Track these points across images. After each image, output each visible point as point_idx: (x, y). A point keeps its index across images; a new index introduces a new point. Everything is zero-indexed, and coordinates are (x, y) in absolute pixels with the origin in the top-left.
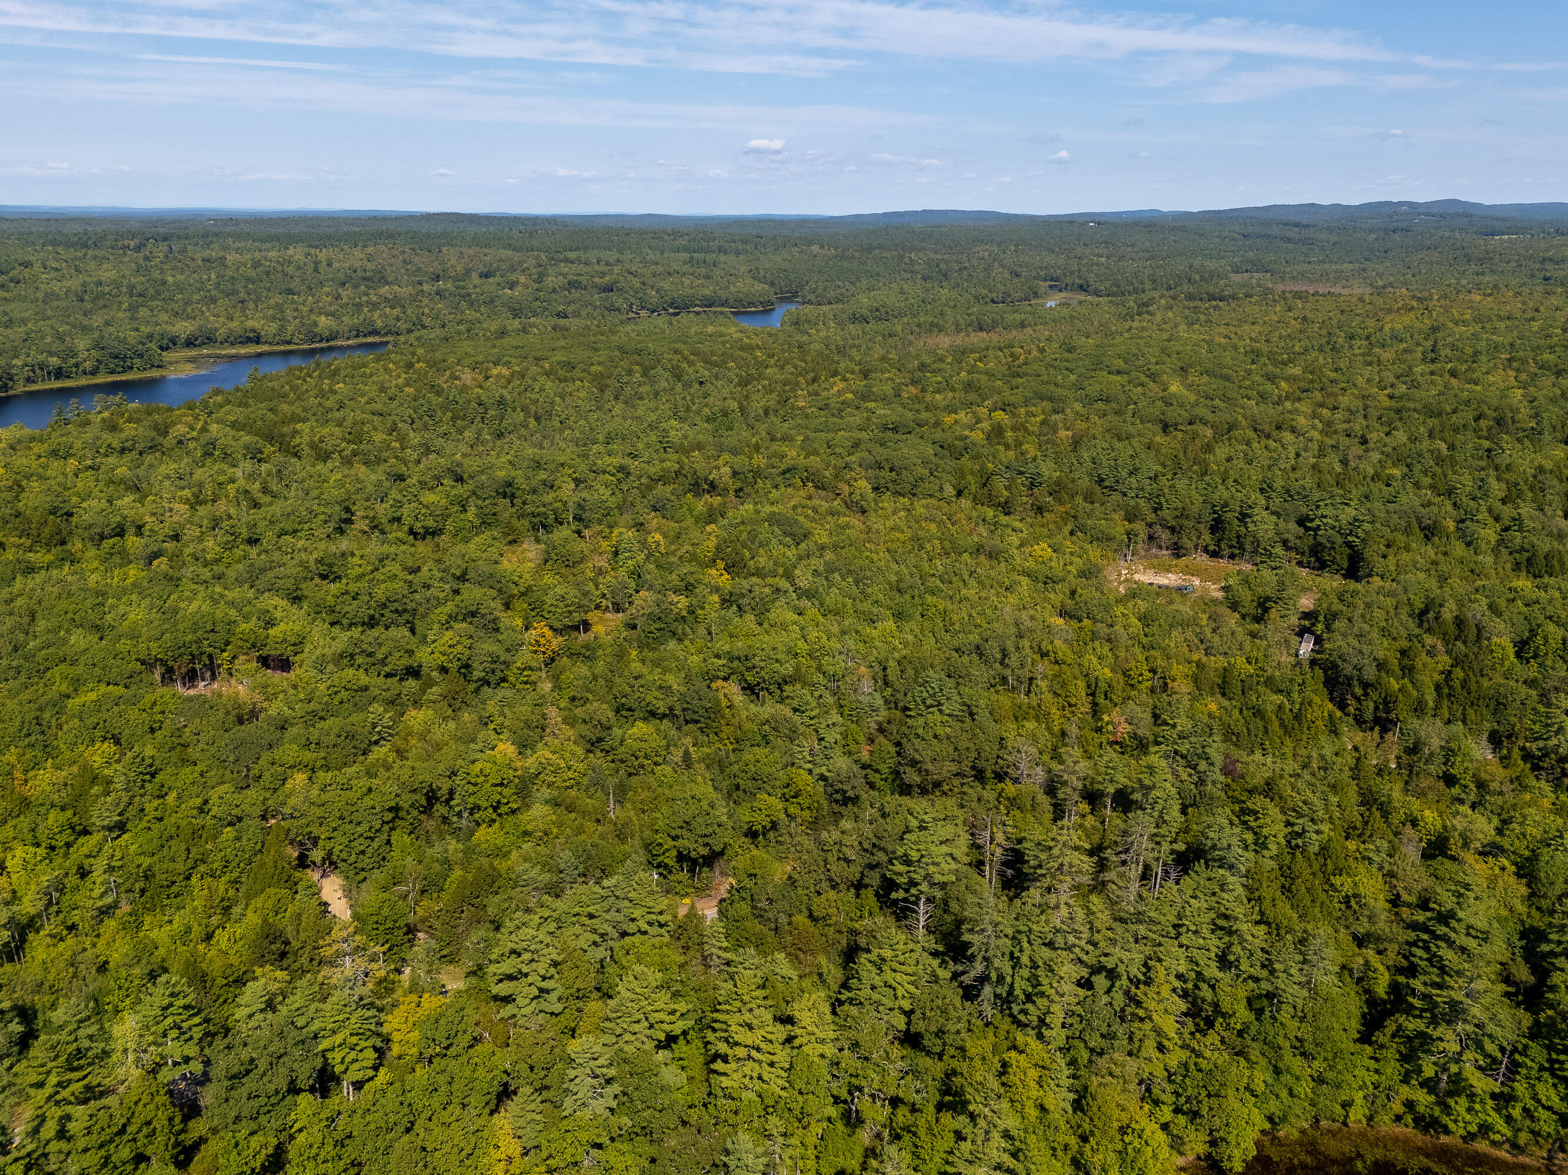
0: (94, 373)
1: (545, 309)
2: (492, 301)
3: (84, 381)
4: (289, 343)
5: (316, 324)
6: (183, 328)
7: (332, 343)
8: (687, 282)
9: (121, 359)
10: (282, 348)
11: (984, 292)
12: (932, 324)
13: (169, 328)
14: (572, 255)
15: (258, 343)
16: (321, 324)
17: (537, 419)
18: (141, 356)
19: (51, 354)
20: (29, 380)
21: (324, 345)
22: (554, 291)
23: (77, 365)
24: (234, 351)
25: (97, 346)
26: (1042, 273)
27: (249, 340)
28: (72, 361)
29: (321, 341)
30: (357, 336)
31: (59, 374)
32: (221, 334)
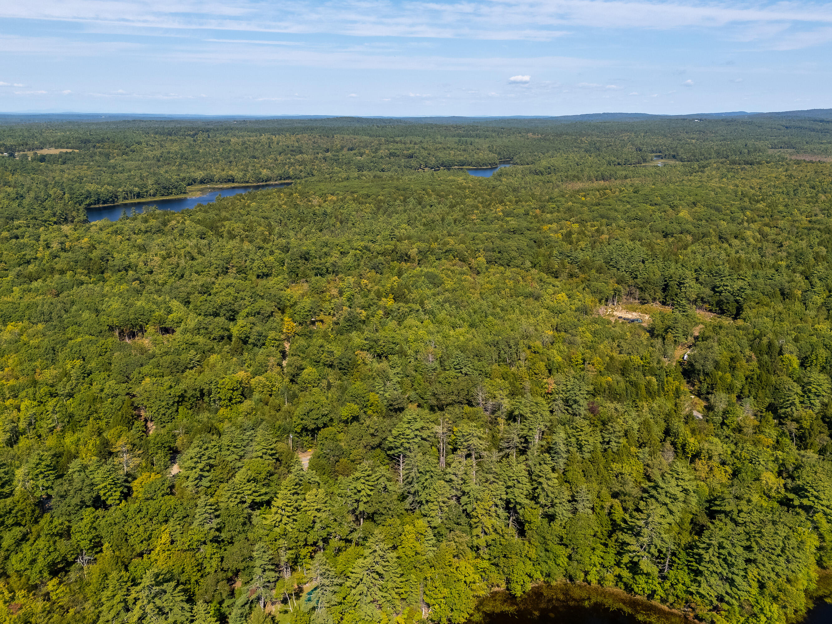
0: (154, 195)
1: (376, 167)
2: (349, 163)
3: (149, 199)
4: (247, 182)
5: (260, 173)
6: (199, 174)
7: (268, 183)
8: (452, 152)
9: (167, 190)
10: (244, 185)
11: (613, 159)
12: (574, 176)
13: (192, 174)
14: (398, 139)
15: (233, 182)
16: (263, 174)
17: (341, 222)
18: (176, 188)
19: (135, 186)
20: (125, 198)
21: (264, 183)
22: (382, 157)
23: (147, 192)
24: (221, 186)
25: (157, 183)
26: (654, 149)
27: (229, 181)
28: (145, 190)
29: (263, 181)
30: (281, 179)
31: (139, 195)
32: (216, 177)
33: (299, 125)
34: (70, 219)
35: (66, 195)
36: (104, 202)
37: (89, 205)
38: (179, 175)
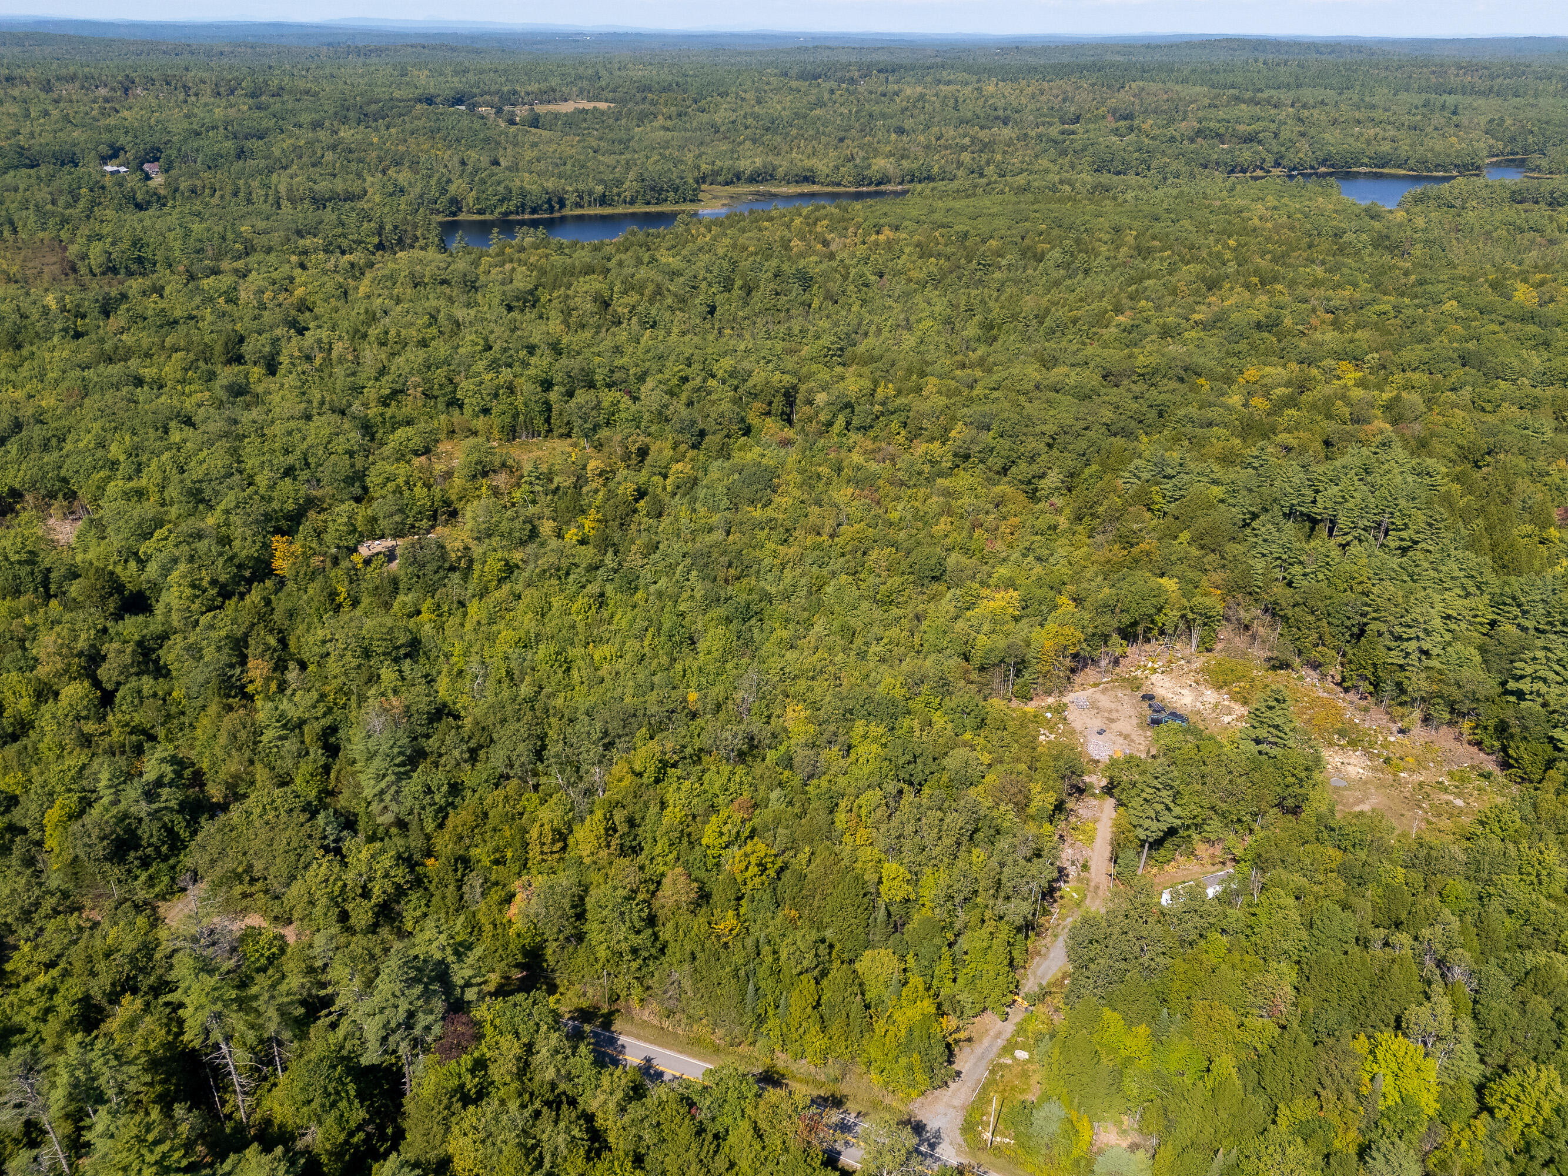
0: (632, 202)
3: (620, 210)
4: (839, 184)
5: (869, 167)
6: (752, 164)
7: (882, 187)
9: (656, 191)
10: (830, 189)
15: (814, 183)
16: (875, 168)
18: (676, 190)
19: (600, 182)
20: (578, 205)
21: (872, 188)
23: (619, 195)
24: (786, 190)
25: (640, 178)
27: (806, 179)
28: (615, 190)
29: (869, 185)
31: (603, 201)
32: (780, 172)
33: (1118, 58)
34: (408, 241)
35: (473, 193)
36: (534, 211)
37: (506, 214)
38: (713, 163)
